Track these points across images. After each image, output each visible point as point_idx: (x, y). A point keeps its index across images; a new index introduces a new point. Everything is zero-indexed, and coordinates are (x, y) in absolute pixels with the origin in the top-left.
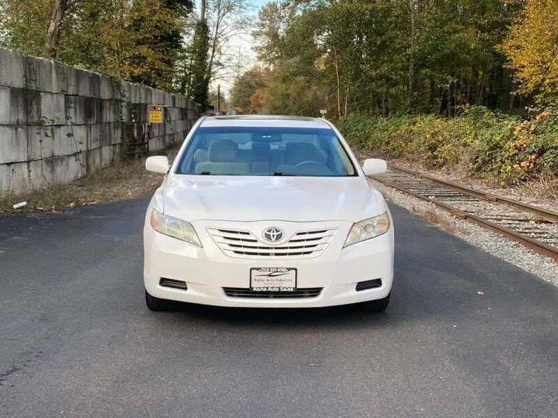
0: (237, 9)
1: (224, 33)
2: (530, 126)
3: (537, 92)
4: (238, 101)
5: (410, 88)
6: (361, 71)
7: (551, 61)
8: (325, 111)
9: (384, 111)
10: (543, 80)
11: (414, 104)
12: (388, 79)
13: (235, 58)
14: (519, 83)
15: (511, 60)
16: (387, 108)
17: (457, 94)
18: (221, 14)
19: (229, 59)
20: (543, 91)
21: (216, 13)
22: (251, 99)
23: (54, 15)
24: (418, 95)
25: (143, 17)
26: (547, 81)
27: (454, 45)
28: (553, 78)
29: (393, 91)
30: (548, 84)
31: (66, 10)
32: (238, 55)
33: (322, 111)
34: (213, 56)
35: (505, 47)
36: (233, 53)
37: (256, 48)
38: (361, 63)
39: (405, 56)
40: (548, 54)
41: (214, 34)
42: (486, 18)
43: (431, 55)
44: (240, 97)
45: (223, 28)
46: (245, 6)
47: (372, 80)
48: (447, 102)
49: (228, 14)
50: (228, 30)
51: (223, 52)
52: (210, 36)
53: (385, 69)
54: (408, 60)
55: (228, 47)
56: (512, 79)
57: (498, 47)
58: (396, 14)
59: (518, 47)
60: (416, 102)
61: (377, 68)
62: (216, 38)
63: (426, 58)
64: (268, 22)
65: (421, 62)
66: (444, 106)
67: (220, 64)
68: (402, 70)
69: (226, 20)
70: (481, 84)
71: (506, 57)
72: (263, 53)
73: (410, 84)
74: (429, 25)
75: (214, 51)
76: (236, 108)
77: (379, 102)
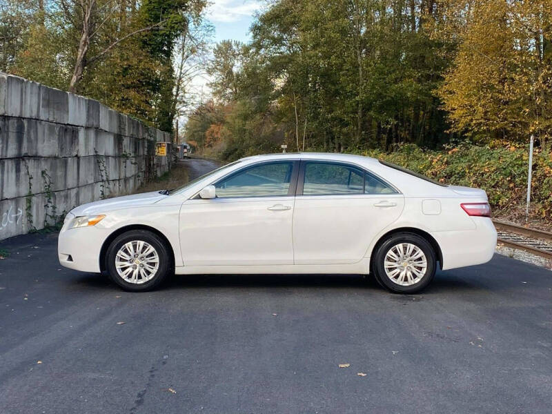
0: (200, 51)
1: (187, 73)
2: (444, 159)
3: (467, 131)
4: (193, 136)
5: (359, 127)
6: (319, 114)
7: (477, 104)
8: (286, 146)
9: (337, 146)
10: (472, 120)
11: (363, 140)
12: (341, 120)
13: (198, 96)
14: (451, 123)
15: (444, 103)
16: (339, 144)
17: (401, 131)
18: (185, 56)
19: (192, 97)
20: (471, 131)
21: (181, 54)
22: (207, 133)
23: (76, 69)
24: (365, 133)
25: (129, 66)
26: (474, 122)
27: (394, 93)
28: (478, 120)
29: (345, 130)
30: (475, 124)
31: (85, 66)
32: (201, 94)
33: (283, 146)
34: (177, 95)
35: (440, 92)
36: (196, 92)
37: (211, 84)
38: (319, 108)
39: (355, 102)
40: (474, 99)
41: (179, 74)
42: (419, 72)
43: (376, 101)
44: (196, 132)
45: (186, 68)
46: (207, 49)
47: (327, 121)
48: (391, 138)
49: (192, 56)
50: (191, 70)
51: (186, 91)
52: (174, 76)
53: (338, 112)
54: (357, 105)
55: (191, 86)
56: (445, 119)
57: (433, 92)
58: (347, 68)
59: (450, 93)
60: (364, 139)
61: (331, 111)
62: (180, 79)
63: (371, 104)
64: (223, 60)
65: (367, 107)
66: (389, 142)
67: (184, 102)
68: (352, 113)
69: (190, 61)
70: (422, 123)
71: (441, 101)
72: (218, 89)
73: (359, 124)
74: (373, 77)
75: (178, 90)
76: (190, 142)
77: (333, 138)
